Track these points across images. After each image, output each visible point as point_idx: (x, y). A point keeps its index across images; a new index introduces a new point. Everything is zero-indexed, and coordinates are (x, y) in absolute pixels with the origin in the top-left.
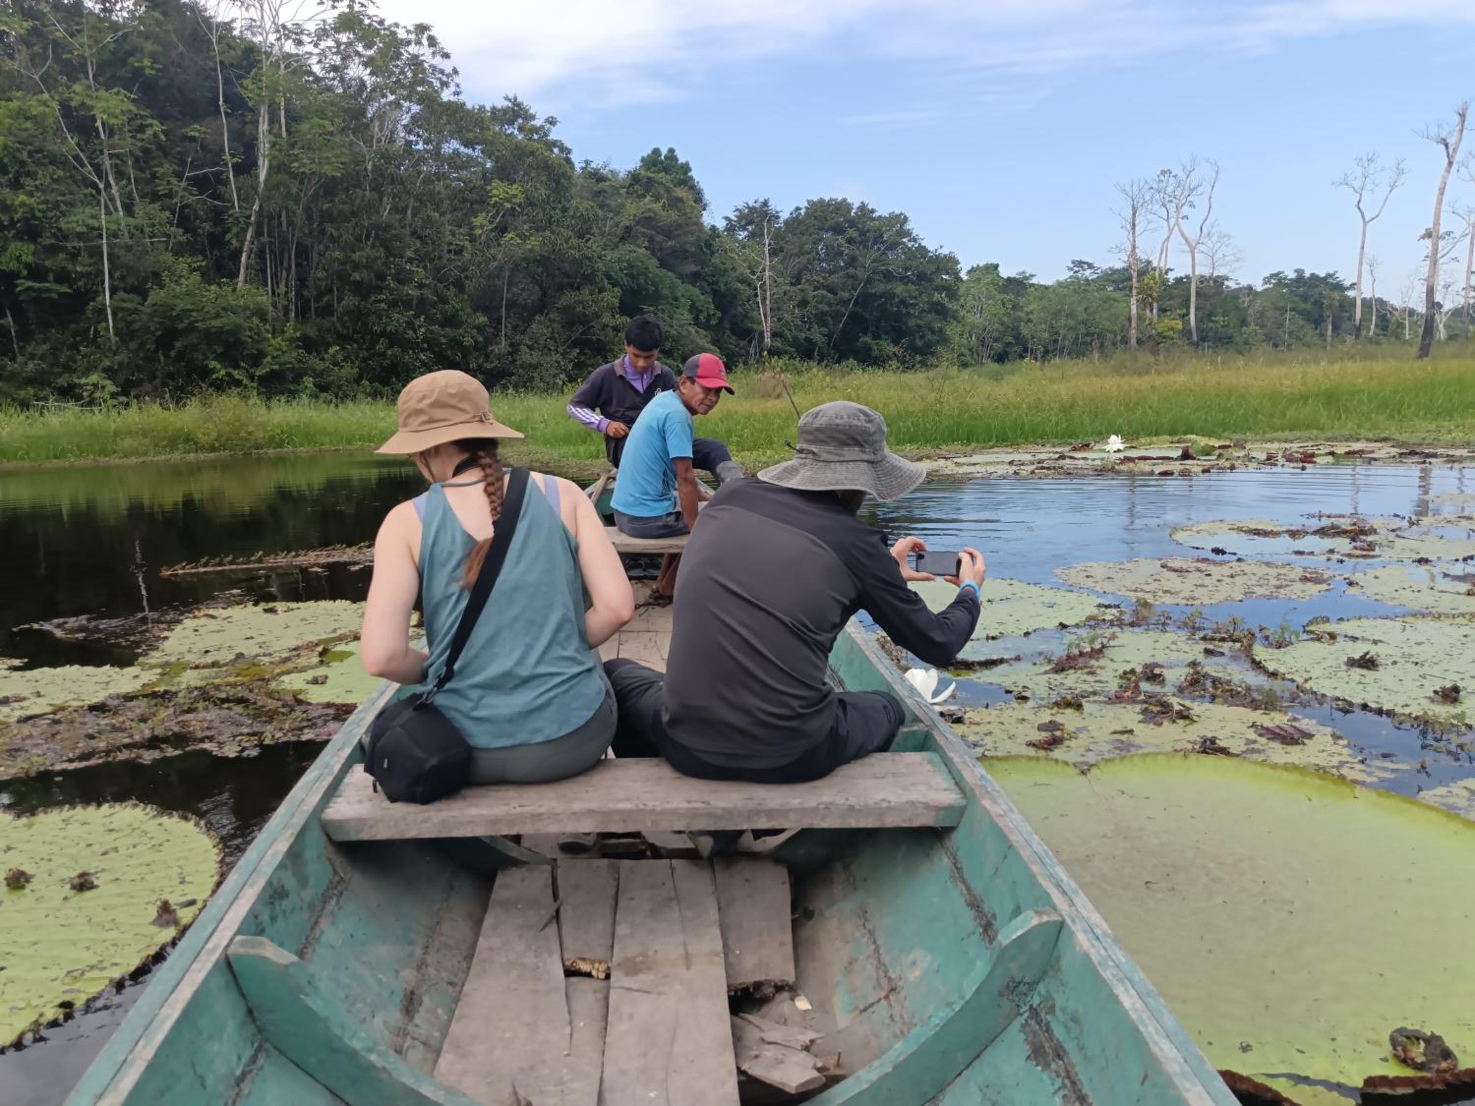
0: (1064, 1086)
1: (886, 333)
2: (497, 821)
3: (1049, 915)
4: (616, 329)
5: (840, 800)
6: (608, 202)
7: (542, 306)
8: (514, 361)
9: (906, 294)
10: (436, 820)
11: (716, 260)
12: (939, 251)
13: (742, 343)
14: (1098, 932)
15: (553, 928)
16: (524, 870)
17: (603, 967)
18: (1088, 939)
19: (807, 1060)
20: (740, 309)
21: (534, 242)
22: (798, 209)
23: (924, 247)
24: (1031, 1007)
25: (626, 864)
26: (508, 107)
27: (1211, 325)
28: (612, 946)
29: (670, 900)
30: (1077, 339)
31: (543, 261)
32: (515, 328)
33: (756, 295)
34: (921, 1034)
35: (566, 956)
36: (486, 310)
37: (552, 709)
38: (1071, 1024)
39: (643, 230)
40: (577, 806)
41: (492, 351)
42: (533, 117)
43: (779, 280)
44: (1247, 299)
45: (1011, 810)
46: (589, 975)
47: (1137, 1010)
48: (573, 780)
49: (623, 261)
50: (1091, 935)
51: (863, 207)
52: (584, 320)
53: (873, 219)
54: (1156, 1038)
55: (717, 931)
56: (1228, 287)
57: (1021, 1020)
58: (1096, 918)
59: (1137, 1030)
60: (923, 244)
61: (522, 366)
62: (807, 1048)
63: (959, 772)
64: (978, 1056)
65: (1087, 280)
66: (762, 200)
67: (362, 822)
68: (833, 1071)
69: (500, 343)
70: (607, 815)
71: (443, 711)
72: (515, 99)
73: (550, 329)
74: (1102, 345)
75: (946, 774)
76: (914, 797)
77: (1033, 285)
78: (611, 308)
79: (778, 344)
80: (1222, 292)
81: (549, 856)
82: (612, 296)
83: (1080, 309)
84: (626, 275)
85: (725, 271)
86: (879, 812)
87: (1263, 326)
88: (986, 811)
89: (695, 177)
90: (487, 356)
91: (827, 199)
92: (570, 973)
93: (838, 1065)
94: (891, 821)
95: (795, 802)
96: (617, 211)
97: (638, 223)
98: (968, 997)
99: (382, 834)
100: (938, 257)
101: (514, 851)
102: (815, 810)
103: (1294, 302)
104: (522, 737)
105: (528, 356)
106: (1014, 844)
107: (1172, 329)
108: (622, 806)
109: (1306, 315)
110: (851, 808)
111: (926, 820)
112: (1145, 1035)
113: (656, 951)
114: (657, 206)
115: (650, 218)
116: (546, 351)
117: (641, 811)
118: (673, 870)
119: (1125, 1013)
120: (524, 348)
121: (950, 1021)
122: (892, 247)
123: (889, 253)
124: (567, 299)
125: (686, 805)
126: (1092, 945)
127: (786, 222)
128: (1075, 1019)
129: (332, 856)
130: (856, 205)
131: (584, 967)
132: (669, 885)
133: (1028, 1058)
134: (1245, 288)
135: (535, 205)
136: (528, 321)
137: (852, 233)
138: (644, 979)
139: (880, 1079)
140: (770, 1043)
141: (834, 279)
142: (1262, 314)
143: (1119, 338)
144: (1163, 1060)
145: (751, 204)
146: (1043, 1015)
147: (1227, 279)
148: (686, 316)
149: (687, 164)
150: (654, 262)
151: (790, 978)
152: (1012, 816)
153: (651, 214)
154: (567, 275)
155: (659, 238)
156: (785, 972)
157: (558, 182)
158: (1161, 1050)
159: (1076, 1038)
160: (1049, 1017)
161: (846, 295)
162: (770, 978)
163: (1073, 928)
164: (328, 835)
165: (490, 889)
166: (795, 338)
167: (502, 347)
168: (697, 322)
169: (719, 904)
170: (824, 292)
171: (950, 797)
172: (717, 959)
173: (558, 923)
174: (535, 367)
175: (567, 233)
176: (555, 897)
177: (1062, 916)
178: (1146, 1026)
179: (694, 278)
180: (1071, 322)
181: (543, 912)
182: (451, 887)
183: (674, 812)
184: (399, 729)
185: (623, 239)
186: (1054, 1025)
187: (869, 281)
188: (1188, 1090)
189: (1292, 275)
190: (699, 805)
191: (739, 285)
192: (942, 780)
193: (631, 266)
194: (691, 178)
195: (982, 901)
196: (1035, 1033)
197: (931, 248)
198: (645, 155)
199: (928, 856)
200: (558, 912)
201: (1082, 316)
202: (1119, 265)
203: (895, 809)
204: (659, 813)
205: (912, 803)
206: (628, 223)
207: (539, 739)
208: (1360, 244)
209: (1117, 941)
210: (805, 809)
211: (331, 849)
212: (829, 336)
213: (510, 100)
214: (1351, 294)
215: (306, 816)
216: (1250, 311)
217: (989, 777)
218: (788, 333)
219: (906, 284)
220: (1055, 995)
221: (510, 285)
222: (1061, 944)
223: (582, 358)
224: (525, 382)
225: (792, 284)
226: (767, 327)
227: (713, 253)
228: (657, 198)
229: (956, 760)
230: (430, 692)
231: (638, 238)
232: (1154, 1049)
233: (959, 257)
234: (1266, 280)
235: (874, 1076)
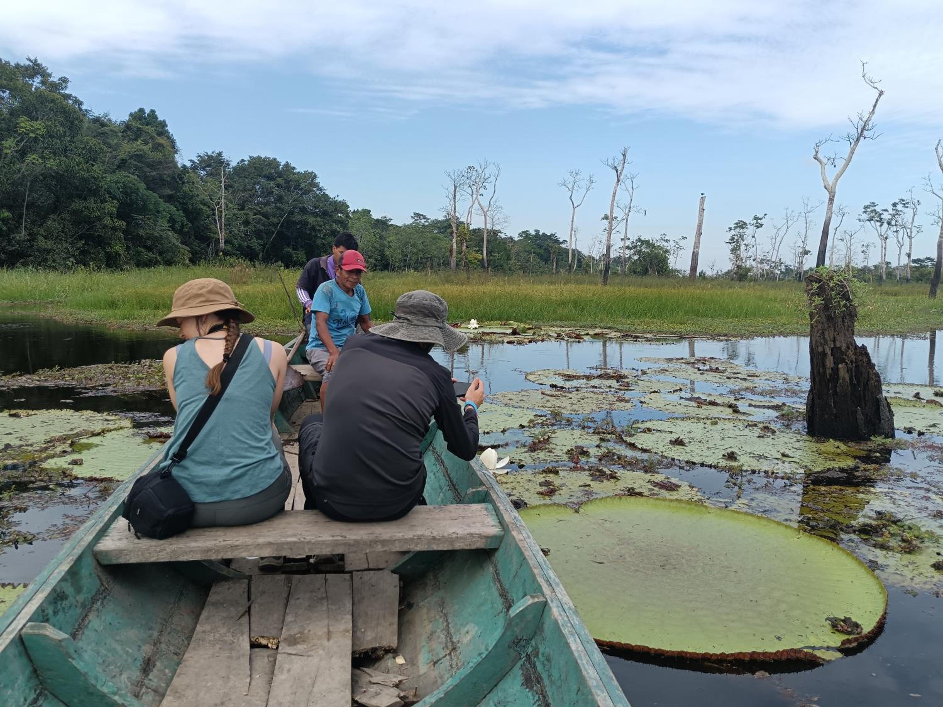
0: (539, 699)
1: (302, 247)
2: (209, 550)
3: (538, 598)
4: (114, 229)
5: (427, 533)
6: (108, 140)
7: (55, 208)
8: (32, 246)
9: (315, 223)
10: (168, 550)
11: (186, 188)
12: (336, 199)
13: (203, 246)
14: (566, 607)
15: (245, 619)
16: (230, 583)
17: (275, 641)
18: (559, 612)
19: (395, 691)
20: (202, 223)
21: (52, 163)
22: (243, 161)
23: (327, 195)
24: (527, 654)
25: (296, 577)
26: (30, 66)
27: (492, 258)
28: (282, 628)
29: (322, 598)
30: (418, 260)
31: (58, 177)
32: (33, 222)
33: (214, 214)
34: (464, 672)
35: (252, 635)
36: (10, 208)
37: (247, 478)
38: (546, 662)
39: (135, 163)
40: (261, 540)
41: (14, 238)
42: (50, 75)
43: (230, 205)
44: (510, 245)
45: (529, 537)
46: (266, 647)
47: (579, 651)
48: (261, 524)
49: (119, 183)
50: (560, 609)
51: (287, 165)
52: (90, 221)
53: (294, 174)
54: (586, 666)
55: (350, 617)
56: (500, 237)
57: (521, 662)
58: (566, 599)
59: (577, 663)
60: (327, 192)
61: (38, 250)
62: (397, 686)
63: (502, 515)
64: (496, 686)
65: (424, 225)
66: (217, 151)
67: (120, 552)
68: (411, 699)
69: (20, 232)
70: (280, 546)
71: (177, 479)
72: (36, 60)
73: (62, 225)
74: (432, 265)
75: (495, 517)
76: (473, 531)
77: (392, 225)
78: (111, 215)
79: (229, 248)
80: (496, 240)
81: (247, 574)
82: (111, 206)
83: (420, 242)
84: (121, 192)
85: (192, 196)
86: (451, 540)
87: (519, 261)
88: (514, 538)
89: (170, 131)
90: (9, 242)
91: (263, 157)
92: (254, 645)
93: (415, 695)
94: (458, 546)
95: (399, 535)
96: (115, 148)
97: (131, 158)
98: (490, 649)
99: (134, 560)
100: (335, 202)
101: (224, 571)
102: (412, 539)
103: (534, 248)
104: (227, 495)
105: (43, 243)
106: (527, 557)
107: (476, 259)
108: (289, 539)
109: (540, 256)
110: (434, 538)
111: (480, 544)
112: (581, 665)
113: (309, 631)
114: (145, 148)
115: (141, 155)
116: (58, 240)
117: (302, 542)
118: (326, 580)
119: (572, 652)
120: (40, 238)
121: (479, 664)
122: (306, 192)
123: (304, 196)
124: (77, 205)
125: (331, 538)
126: (560, 615)
127: (235, 168)
128: (548, 660)
129: (100, 574)
130: (283, 163)
131: (264, 642)
132: (323, 590)
133: (522, 684)
134: (509, 238)
135: (54, 137)
136: (45, 218)
137: (280, 181)
138: (300, 647)
139: (436, 701)
140: (374, 684)
141: (267, 209)
142: (518, 254)
143: (442, 261)
144: (588, 679)
145: (209, 154)
146: (532, 658)
147: (500, 232)
148: (164, 224)
149: (164, 121)
150: (142, 186)
151: (394, 644)
152: (528, 540)
153: (142, 153)
154: (76, 188)
155: (147, 169)
156: (391, 640)
157: (72, 122)
158: (588, 673)
159: (548, 671)
160: (535, 659)
161: (275, 220)
162: (382, 645)
163: (551, 605)
164: (98, 561)
165: (207, 595)
166: (240, 245)
167: (22, 235)
168: (173, 228)
169: (353, 601)
170: (261, 217)
171: (495, 530)
172: (347, 634)
173: (249, 615)
174: (48, 251)
175: (77, 159)
176: (249, 598)
177: (546, 598)
178: (582, 660)
179: (169, 199)
180: (415, 250)
181: (240, 609)
182: (182, 594)
183: (323, 543)
184: (149, 490)
185: (119, 167)
186: (538, 664)
187: (291, 213)
188: (598, 695)
189: (533, 233)
190: (339, 538)
191: (202, 206)
192: (492, 520)
193: (125, 187)
194: (167, 132)
195: (508, 592)
196: (527, 669)
197: (332, 196)
198: (133, 112)
199: (481, 567)
200: (249, 608)
201: (421, 247)
202: (441, 218)
203: (461, 538)
204: (313, 544)
205: (471, 535)
206: (124, 157)
207: (238, 497)
208: (571, 219)
209: (576, 613)
210: (406, 539)
211: (99, 569)
212: (264, 245)
213: (31, 61)
214: (563, 246)
215: (83, 548)
216: (512, 252)
217: (520, 518)
218: (235, 242)
219: (316, 217)
220: (539, 646)
221: (31, 191)
222: (544, 615)
223: (86, 248)
224: (40, 262)
225: (239, 209)
226: (222, 236)
227: (184, 183)
228: (146, 143)
229: (501, 508)
230: (169, 466)
231: (130, 168)
232: (584, 673)
233: (349, 203)
234: (520, 235)
235: (433, 700)
